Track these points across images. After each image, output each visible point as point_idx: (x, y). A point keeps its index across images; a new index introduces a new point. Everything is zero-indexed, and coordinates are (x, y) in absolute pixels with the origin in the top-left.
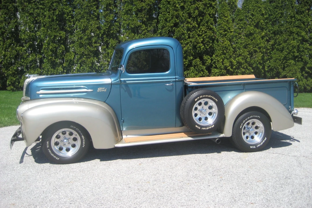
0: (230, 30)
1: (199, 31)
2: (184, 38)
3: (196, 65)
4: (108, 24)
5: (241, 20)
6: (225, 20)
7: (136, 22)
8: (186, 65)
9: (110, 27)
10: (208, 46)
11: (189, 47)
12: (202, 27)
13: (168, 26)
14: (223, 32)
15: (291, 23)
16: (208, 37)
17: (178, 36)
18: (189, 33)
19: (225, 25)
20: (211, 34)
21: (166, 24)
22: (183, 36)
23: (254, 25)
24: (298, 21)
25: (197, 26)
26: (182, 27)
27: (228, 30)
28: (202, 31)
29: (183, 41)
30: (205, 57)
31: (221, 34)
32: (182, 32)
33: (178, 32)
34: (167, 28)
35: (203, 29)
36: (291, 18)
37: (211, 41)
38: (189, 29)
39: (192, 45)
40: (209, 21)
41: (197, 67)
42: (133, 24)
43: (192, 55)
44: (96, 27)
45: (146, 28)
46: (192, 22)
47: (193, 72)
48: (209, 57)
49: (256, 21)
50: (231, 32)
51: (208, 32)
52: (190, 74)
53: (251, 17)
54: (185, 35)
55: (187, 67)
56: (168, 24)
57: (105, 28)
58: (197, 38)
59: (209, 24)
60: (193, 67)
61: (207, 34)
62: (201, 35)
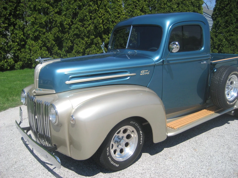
0: (122, 13)
1: (99, 13)
2: (86, 19)
3: (97, 43)
4: (14, 5)
5: (129, 5)
6: (118, 4)
7: (43, 3)
8: (89, 43)
9: (16, 8)
10: (106, 27)
11: (91, 27)
12: (101, 10)
13: (72, 8)
14: (117, 14)
15: (165, 9)
16: (106, 19)
17: (82, 17)
18: (91, 15)
19: (119, 9)
20: (108, 16)
21: (69, 6)
22: (86, 18)
23: (140, 9)
24: (168, 7)
25: (97, 9)
26: (84, 10)
27: (121, 13)
28: (102, 13)
29: (86, 22)
30: (104, 36)
31: (115, 16)
32: (85, 14)
33: (82, 14)
34: (71, 10)
35: (102, 12)
36: (164, 5)
37: (108, 23)
38: (90, 12)
39: (93, 26)
40: (106, 5)
41: (98, 44)
42: (40, 6)
43: (94, 35)
44: (2, 7)
45: (54, 9)
46: (93, 5)
47: (95, 50)
48: (107, 36)
49: (141, 7)
50: (123, 15)
51: (106, 14)
52: (92, 51)
53: (138, 3)
54: (88, 16)
55: (89, 45)
56: (72, 6)
57: (11, 9)
58: (98, 19)
59: (107, 7)
60: (94, 45)
61: (105, 16)
62: (101, 17)
